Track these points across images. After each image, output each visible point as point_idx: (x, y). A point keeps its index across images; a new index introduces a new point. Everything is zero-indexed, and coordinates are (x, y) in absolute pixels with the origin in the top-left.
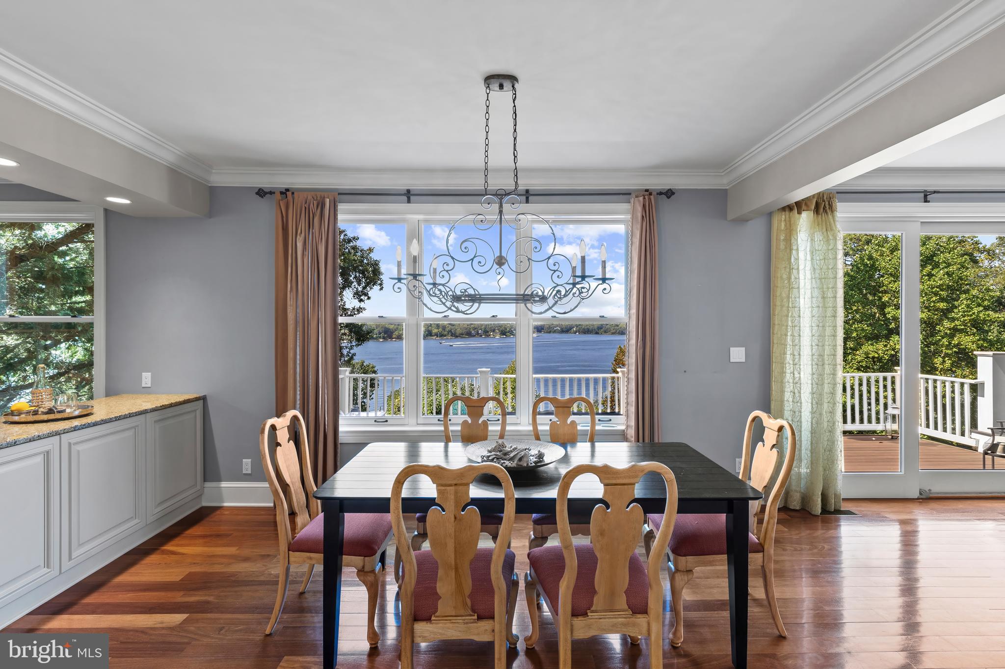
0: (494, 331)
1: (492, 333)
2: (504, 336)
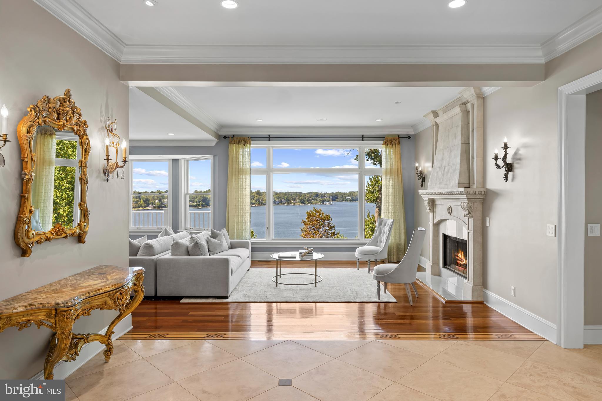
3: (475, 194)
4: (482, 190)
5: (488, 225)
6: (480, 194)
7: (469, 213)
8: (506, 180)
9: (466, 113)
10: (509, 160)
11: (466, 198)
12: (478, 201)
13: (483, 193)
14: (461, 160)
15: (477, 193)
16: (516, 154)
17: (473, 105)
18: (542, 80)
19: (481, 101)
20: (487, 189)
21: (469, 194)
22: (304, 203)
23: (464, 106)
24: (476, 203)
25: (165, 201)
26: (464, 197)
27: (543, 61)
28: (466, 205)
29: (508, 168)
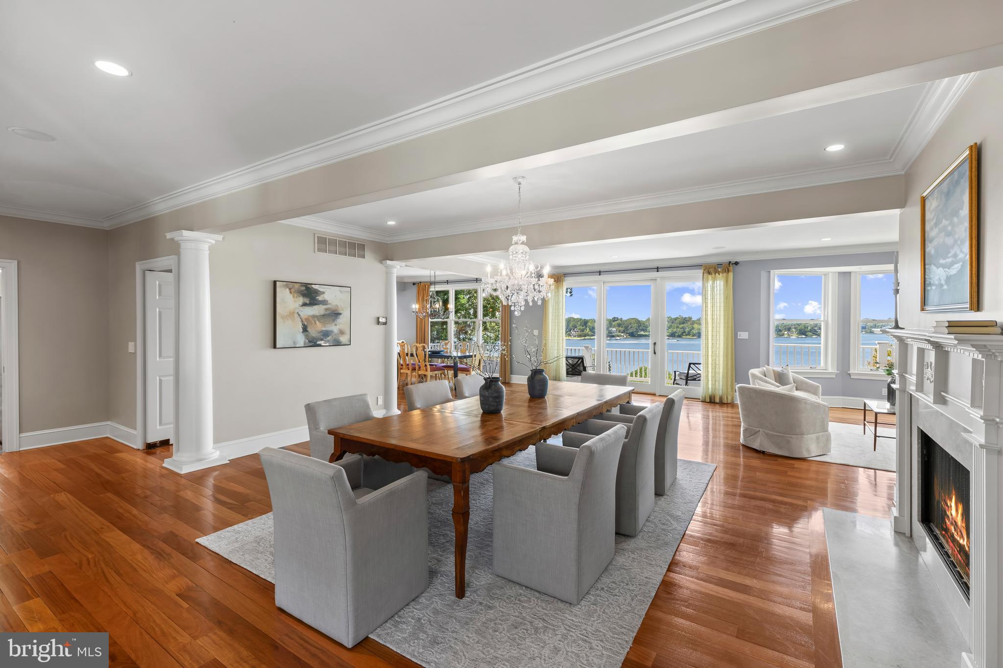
0: (789, 329)
1: (786, 333)
2: (804, 336)
22: (806, 335)
25: (613, 329)
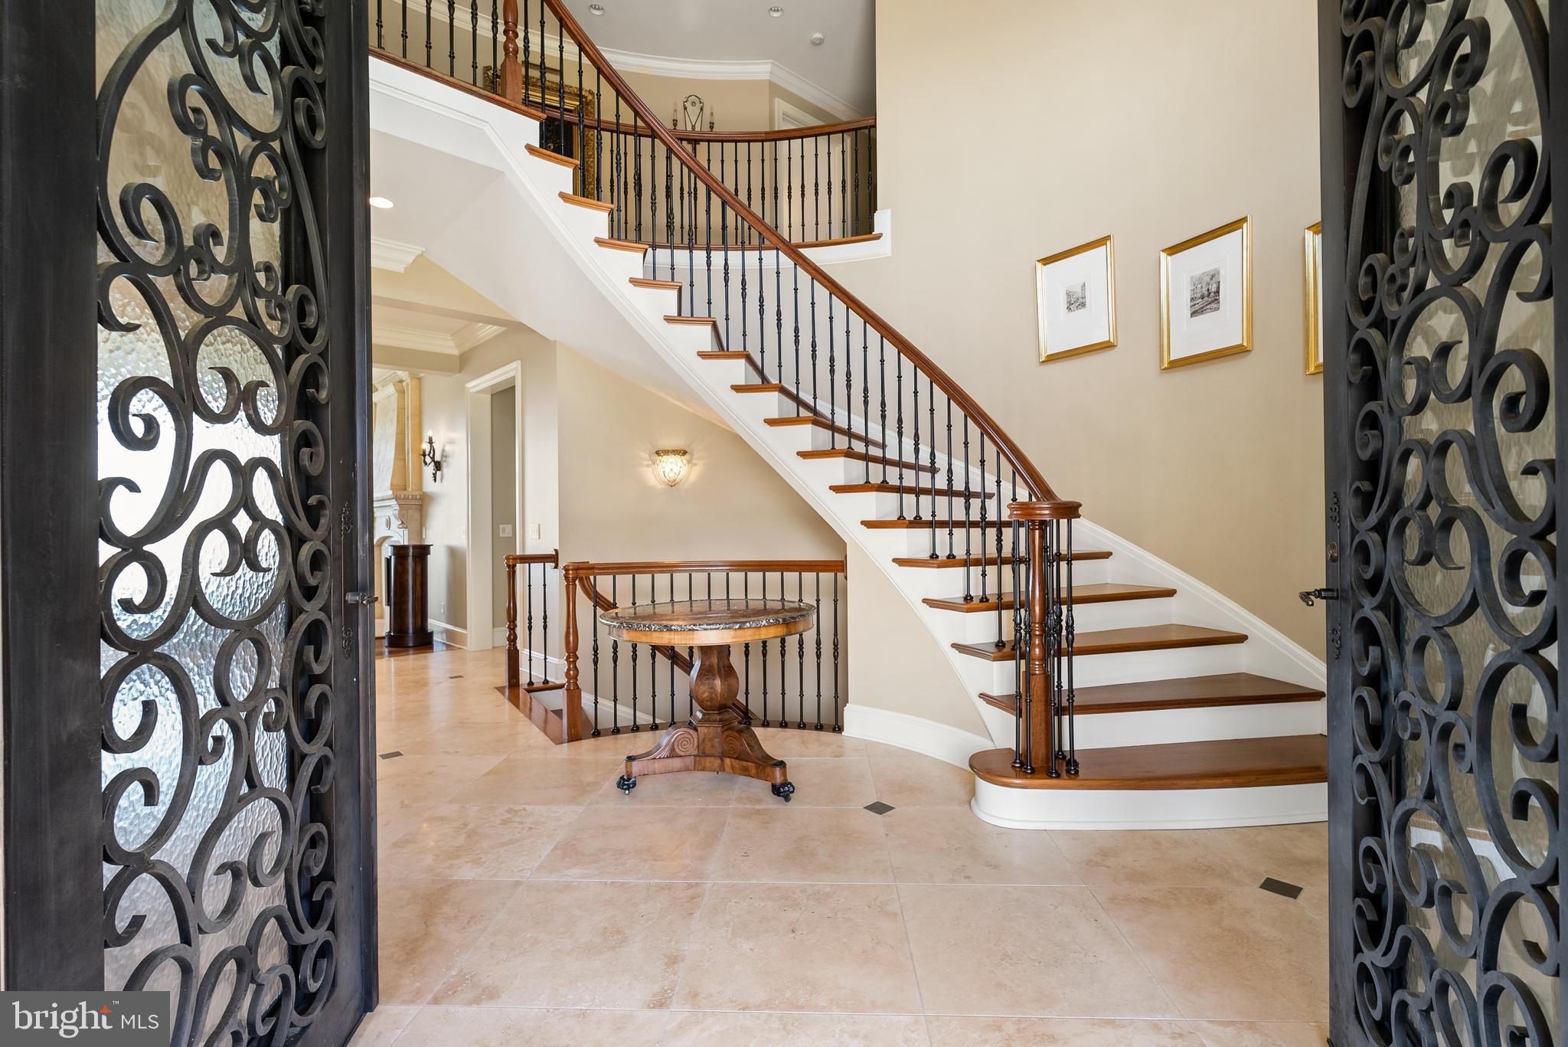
3: (408, 498)
4: (416, 493)
5: (424, 537)
6: (414, 498)
7: (403, 523)
8: (435, 480)
9: (401, 392)
10: (437, 458)
11: (395, 503)
12: (414, 507)
13: (418, 497)
14: (396, 454)
15: (410, 497)
16: (443, 451)
17: (408, 384)
18: (456, 373)
19: (415, 382)
20: (424, 492)
21: (400, 498)
23: (400, 384)
24: (410, 511)
26: (393, 502)
27: (456, 352)
28: (397, 512)
29: (436, 467)
